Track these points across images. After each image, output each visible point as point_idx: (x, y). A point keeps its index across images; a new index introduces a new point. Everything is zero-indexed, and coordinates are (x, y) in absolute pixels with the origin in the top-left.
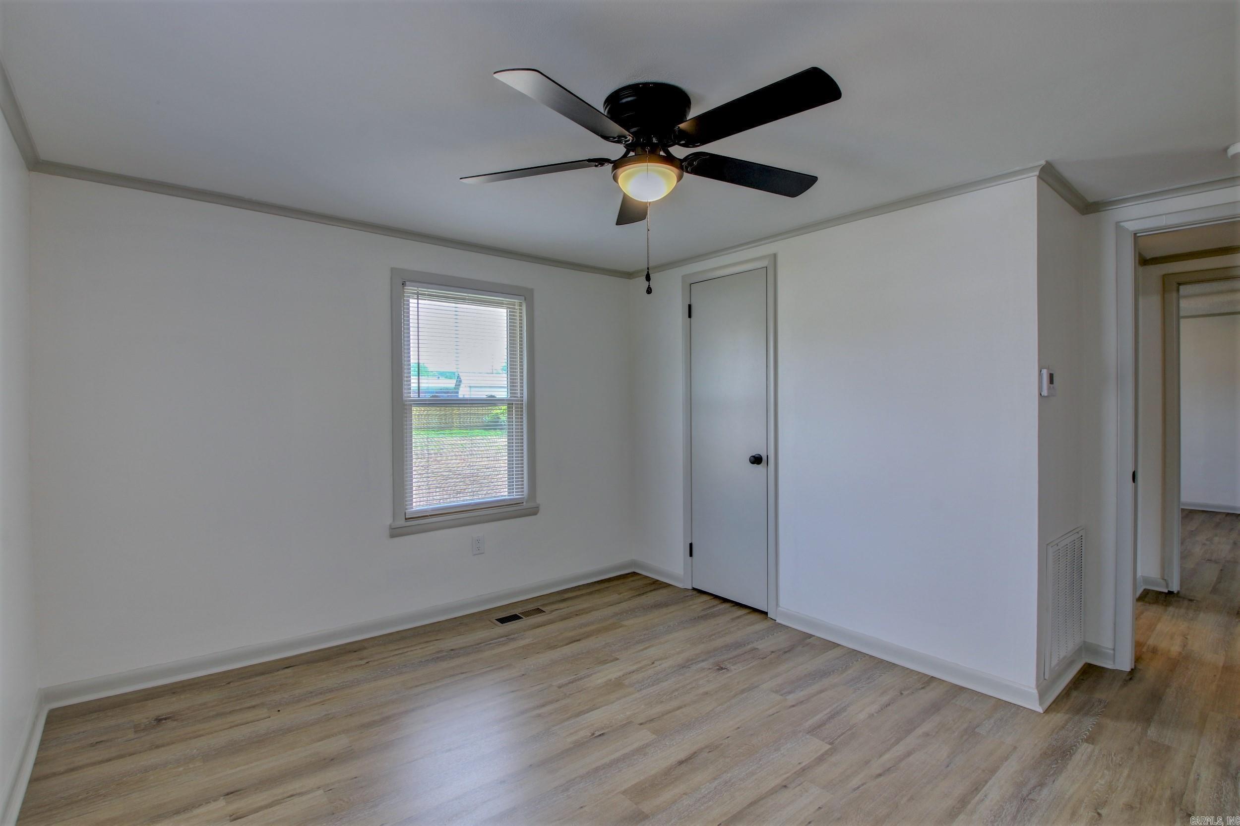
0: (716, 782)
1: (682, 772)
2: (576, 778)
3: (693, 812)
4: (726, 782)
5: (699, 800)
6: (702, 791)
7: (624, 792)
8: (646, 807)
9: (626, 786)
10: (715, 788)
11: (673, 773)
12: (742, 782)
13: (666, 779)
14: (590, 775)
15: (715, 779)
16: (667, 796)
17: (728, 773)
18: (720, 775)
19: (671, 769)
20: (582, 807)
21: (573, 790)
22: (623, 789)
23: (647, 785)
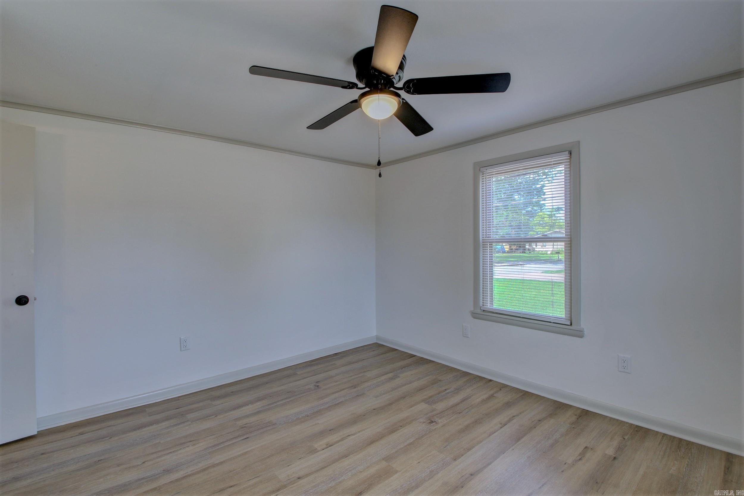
0: (340, 480)
1: (361, 487)
2: (429, 480)
3: (359, 462)
4: (334, 480)
5: (354, 469)
6: (350, 474)
7: (397, 472)
8: (384, 464)
9: (396, 476)
10: (342, 476)
11: (367, 485)
12: (324, 480)
13: (371, 481)
14: (420, 482)
15: (340, 482)
16: (372, 470)
17: (330, 486)
18: (336, 485)
19: (368, 489)
20: (419, 463)
21: (427, 472)
22: (398, 474)
23: (383, 477)
